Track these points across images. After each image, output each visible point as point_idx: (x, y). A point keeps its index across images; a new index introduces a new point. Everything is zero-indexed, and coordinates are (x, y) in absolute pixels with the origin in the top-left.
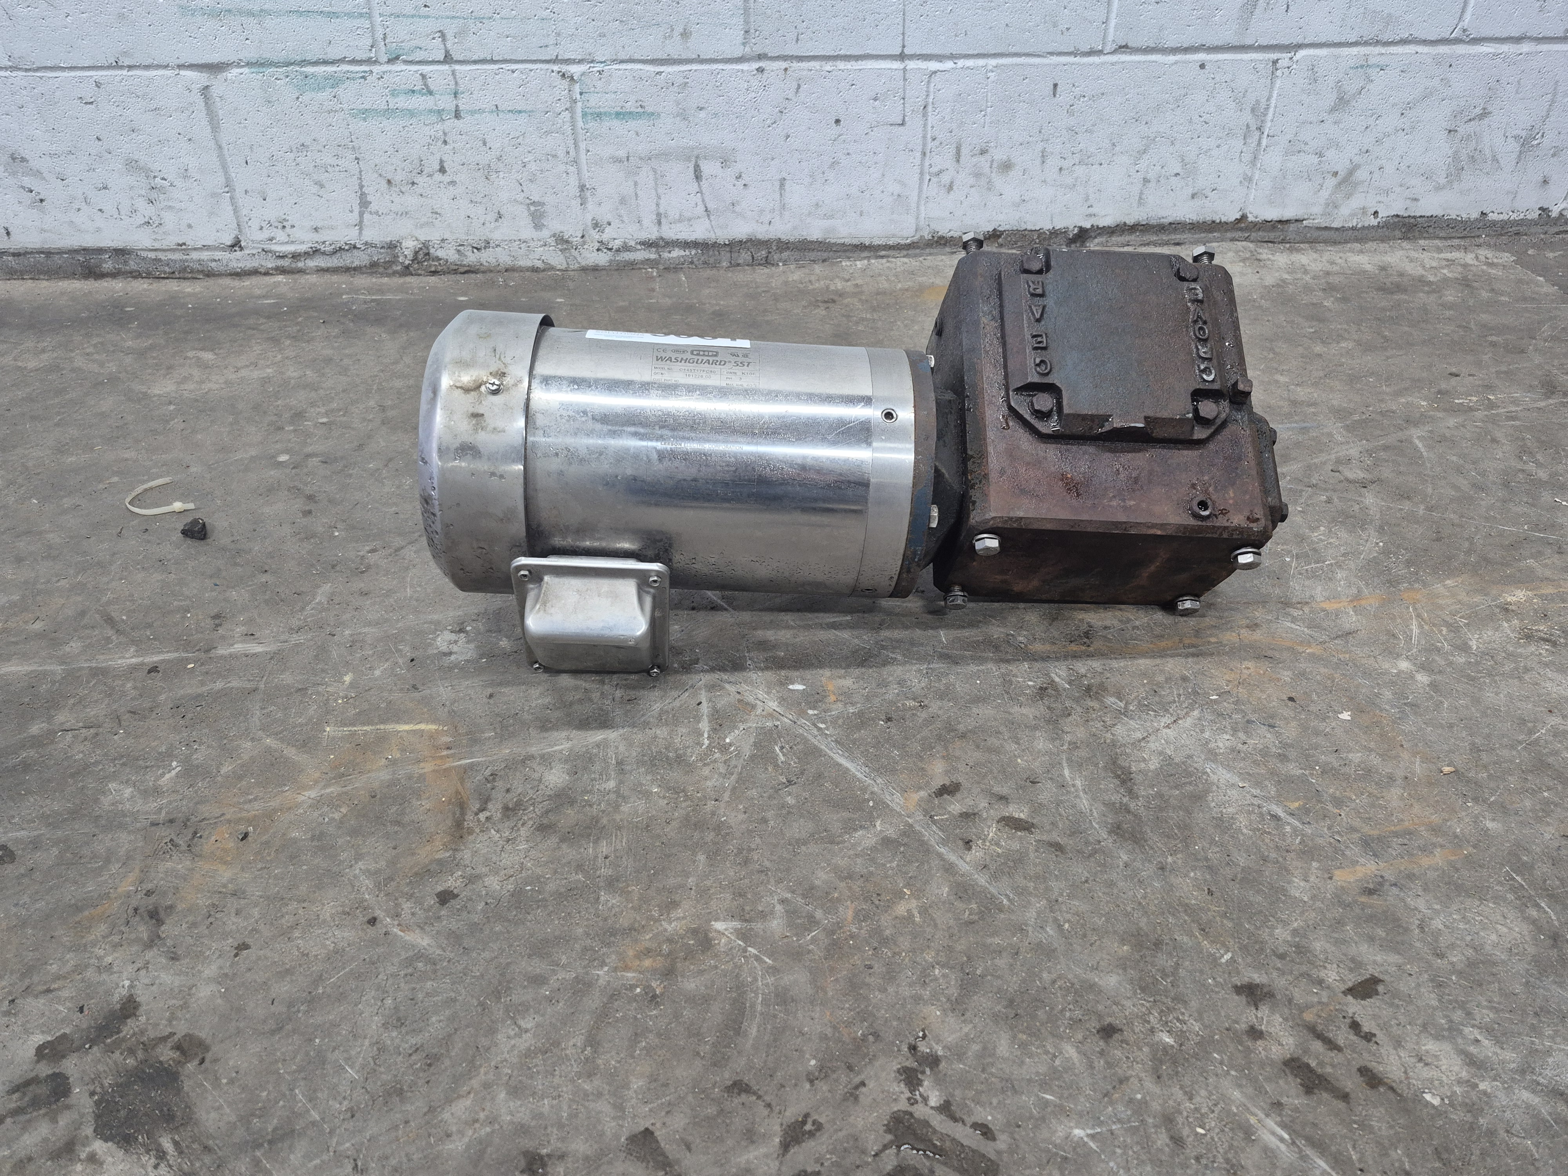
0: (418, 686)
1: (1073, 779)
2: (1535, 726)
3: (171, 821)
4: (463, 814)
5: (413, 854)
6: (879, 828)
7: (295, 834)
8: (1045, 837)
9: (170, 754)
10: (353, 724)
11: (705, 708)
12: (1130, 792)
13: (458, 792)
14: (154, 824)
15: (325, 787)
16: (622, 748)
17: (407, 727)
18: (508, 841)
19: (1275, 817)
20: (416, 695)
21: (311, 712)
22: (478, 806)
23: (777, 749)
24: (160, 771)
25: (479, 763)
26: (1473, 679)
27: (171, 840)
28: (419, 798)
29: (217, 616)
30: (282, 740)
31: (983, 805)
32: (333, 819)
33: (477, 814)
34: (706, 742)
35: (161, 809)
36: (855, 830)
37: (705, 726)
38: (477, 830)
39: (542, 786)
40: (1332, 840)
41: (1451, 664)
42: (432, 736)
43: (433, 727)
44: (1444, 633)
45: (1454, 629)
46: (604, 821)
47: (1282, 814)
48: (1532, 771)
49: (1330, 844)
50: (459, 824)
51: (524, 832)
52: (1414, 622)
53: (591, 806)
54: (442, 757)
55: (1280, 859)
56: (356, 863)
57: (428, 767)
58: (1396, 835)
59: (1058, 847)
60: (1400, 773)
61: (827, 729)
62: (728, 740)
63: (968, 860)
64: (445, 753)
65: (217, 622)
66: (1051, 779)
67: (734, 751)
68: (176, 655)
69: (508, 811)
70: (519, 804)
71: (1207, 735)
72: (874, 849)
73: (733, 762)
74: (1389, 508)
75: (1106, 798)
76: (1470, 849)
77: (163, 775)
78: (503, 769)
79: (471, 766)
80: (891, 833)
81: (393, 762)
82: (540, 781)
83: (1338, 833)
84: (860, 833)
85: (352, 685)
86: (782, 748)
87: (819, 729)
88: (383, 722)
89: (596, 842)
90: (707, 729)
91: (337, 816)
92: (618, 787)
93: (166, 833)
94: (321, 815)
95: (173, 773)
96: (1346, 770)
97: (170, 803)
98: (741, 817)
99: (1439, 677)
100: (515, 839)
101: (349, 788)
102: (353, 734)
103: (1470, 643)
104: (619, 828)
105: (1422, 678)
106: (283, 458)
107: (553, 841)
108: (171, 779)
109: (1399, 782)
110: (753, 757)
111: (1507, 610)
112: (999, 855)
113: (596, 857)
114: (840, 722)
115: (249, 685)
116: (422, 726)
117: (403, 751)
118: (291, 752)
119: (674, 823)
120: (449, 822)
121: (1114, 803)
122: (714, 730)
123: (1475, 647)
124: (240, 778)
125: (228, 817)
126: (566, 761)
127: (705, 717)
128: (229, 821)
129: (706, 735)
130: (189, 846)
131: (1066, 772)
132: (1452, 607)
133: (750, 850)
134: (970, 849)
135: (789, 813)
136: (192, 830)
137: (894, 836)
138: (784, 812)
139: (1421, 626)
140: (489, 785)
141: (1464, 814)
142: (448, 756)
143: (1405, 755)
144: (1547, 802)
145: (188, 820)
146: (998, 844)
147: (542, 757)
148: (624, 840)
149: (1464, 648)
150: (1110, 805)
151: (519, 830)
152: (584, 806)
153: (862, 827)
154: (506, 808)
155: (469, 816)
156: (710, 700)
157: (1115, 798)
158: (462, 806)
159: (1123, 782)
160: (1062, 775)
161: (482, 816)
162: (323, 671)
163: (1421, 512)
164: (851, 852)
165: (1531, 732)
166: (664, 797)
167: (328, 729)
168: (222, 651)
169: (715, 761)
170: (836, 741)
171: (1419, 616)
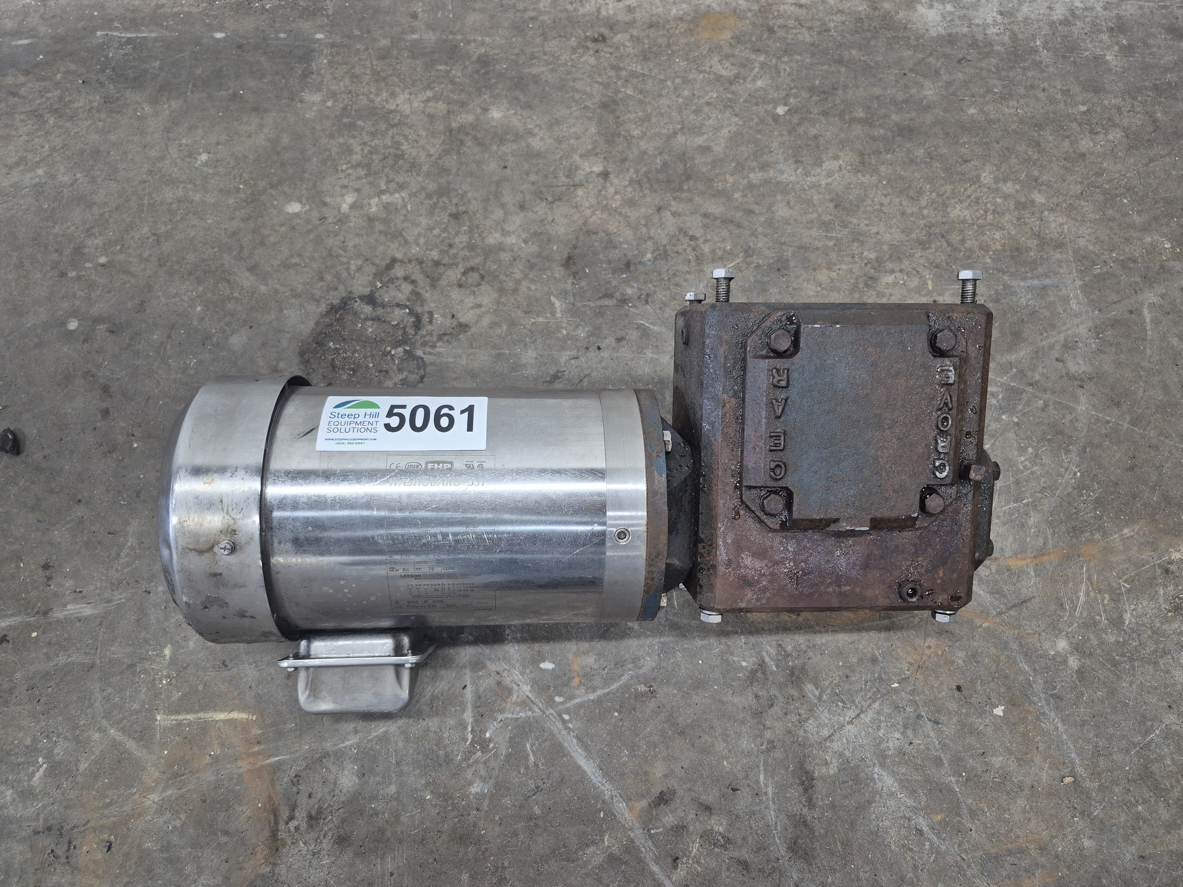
0: (227, 662)
1: (766, 786)
2: (1152, 726)
3: (49, 829)
4: (276, 823)
5: (241, 869)
6: (606, 844)
7: (148, 845)
8: (736, 854)
9: (33, 750)
10: (178, 713)
11: (469, 694)
12: (810, 801)
13: (270, 798)
14: (36, 833)
15: (164, 790)
16: (400, 744)
17: (222, 716)
18: (314, 854)
19: (920, 832)
20: (226, 674)
21: (143, 696)
22: (287, 814)
23: (528, 746)
24: (31, 769)
25: (284, 760)
26: (1115, 664)
27: (52, 851)
28: (240, 804)
29: (46, 567)
30: (123, 730)
31: (691, 816)
32: (174, 827)
33: (287, 823)
34: (470, 736)
35: (38, 814)
36: (588, 846)
37: (468, 716)
38: (289, 842)
39: (337, 792)
40: (959, 858)
41: (1102, 643)
42: (245, 726)
43: (243, 716)
44: (1106, 602)
45: (1116, 598)
46: (388, 834)
47: (926, 829)
48: (1135, 781)
49: (957, 862)
50: (274, 835)
51: (326, 844)
52: (1083, 588)
53: (377, 815)
54: (254, 754)
55: (915, 880)
56: (199, 877)
57: (244, 766)
58: (1010, 853)
59: (745, 865)
60: (1028, 782)
61: (570, 721)
62: (488, 735)
63: (674, 879)
64: (256, 749)
65: (48, 573)
66: (749, 786)
67: (494, 748)
68: (19, 619)
69: (313, 819)
70: (320, 811)
71: (881, 733)
72: (601, 867)
73: (492, 764)
74: (1098, 420)
75: (790, 809)
76: (1065, 870)
77: (33, 774)
78: (305, 769)
79: (280, 763)
80: (616, 850)
81: (216, 760)
82: (335, 783)
83: (966, 851)
84: (592, 849)
85: (173, 661)
86: (532, 746)
87: (564, 722)
88: (203, 708)
89: (382, 858)
90: (470, 720)
91: (178, 823)
92: (398, 793)
93: (46, 842)
94: (165, 822)
95: (42, 770)
96: (986, 777)
97: (44, 807)
98: (497, 829)
99: (1088, 662)
100: (319, 852)
101: (183, 790)
102: (180, 724)
103: (1125, 617)
104: (401, 842)
105: (1073, 662)
106: (73, 325)
107: (348, 856)
108: (40, 778)
109: (1027, 792)
110: (509, 756)
111: (1167, 571)
112: (698, 874)
113: (383, 875)
114: (582, 712)
115: (87, 660)
116: (235, 715)
117: (222, 745)
118: (131, 745)
119: (444, 836)
120: (266, 833)
121: (796, 815)
122: (477, 722)
123: (1127, 622)
124: (96, 777)
125: (92, 824)
126: (355, 761)
127: (469, 705)
128: (94, 829)
129: (470, 729)
130: (67, 858)
131: (762, 777)
132: (1121, 567)
133: (504, 868)
134: (675, 868)
135: (536, 825)
136: (66, 840)
137: (618, 853)
138: (532, 824)
139: (1087, 594)
140: (295, 789)
141: (1069, 830)
142: (259, 753)
143: (1038, 760)
144: (1138, 817)
145: (62, 828)
146: (698, 862)
147: (336, 753)
148: (405, 856)
149: (1117, 623)
150: (791, 816)
151: (321, 842)
152: (372, 815)
153: (593, 842)
154: (310, 817)
155: (282, 827)
156: (473, 683)
157: (796, 808)
158: (275, 813)
159: (806, 790)
160: (758, 782)
161: (292, 825)
162: (146, 641)
163: (1126, 425)
164: (583, 871)
165: (1147, 732)
166: (435, 806)
167: (159, 718)
168: (58, 614)
169: (477, 762)
170: (577, 737)
171: (1089, 579)
